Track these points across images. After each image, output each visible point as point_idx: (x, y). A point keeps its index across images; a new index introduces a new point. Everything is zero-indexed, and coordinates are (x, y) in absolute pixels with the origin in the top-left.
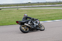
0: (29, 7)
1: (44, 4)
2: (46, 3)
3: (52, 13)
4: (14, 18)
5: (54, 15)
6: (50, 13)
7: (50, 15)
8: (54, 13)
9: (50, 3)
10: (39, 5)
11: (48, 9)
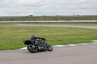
0: (30, 23)
1: (54, 19)
2: (57, 18)
3: (65, 33)
4: (5, 39)
5: (68, 37)
6: (61, 34)
7: (62, 36)
8: (68, 33)
9: (62, 18)
10: (46, 20)
11: (60, 27)
